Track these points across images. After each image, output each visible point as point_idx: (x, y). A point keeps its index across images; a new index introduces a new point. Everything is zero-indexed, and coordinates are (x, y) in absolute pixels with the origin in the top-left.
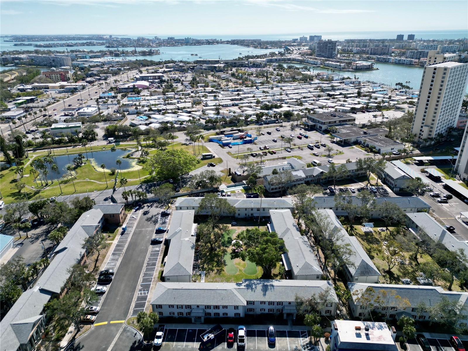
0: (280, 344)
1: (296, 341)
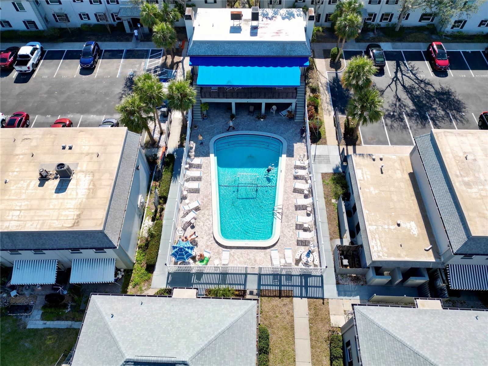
0: (104, 69)
1: (136, 64)
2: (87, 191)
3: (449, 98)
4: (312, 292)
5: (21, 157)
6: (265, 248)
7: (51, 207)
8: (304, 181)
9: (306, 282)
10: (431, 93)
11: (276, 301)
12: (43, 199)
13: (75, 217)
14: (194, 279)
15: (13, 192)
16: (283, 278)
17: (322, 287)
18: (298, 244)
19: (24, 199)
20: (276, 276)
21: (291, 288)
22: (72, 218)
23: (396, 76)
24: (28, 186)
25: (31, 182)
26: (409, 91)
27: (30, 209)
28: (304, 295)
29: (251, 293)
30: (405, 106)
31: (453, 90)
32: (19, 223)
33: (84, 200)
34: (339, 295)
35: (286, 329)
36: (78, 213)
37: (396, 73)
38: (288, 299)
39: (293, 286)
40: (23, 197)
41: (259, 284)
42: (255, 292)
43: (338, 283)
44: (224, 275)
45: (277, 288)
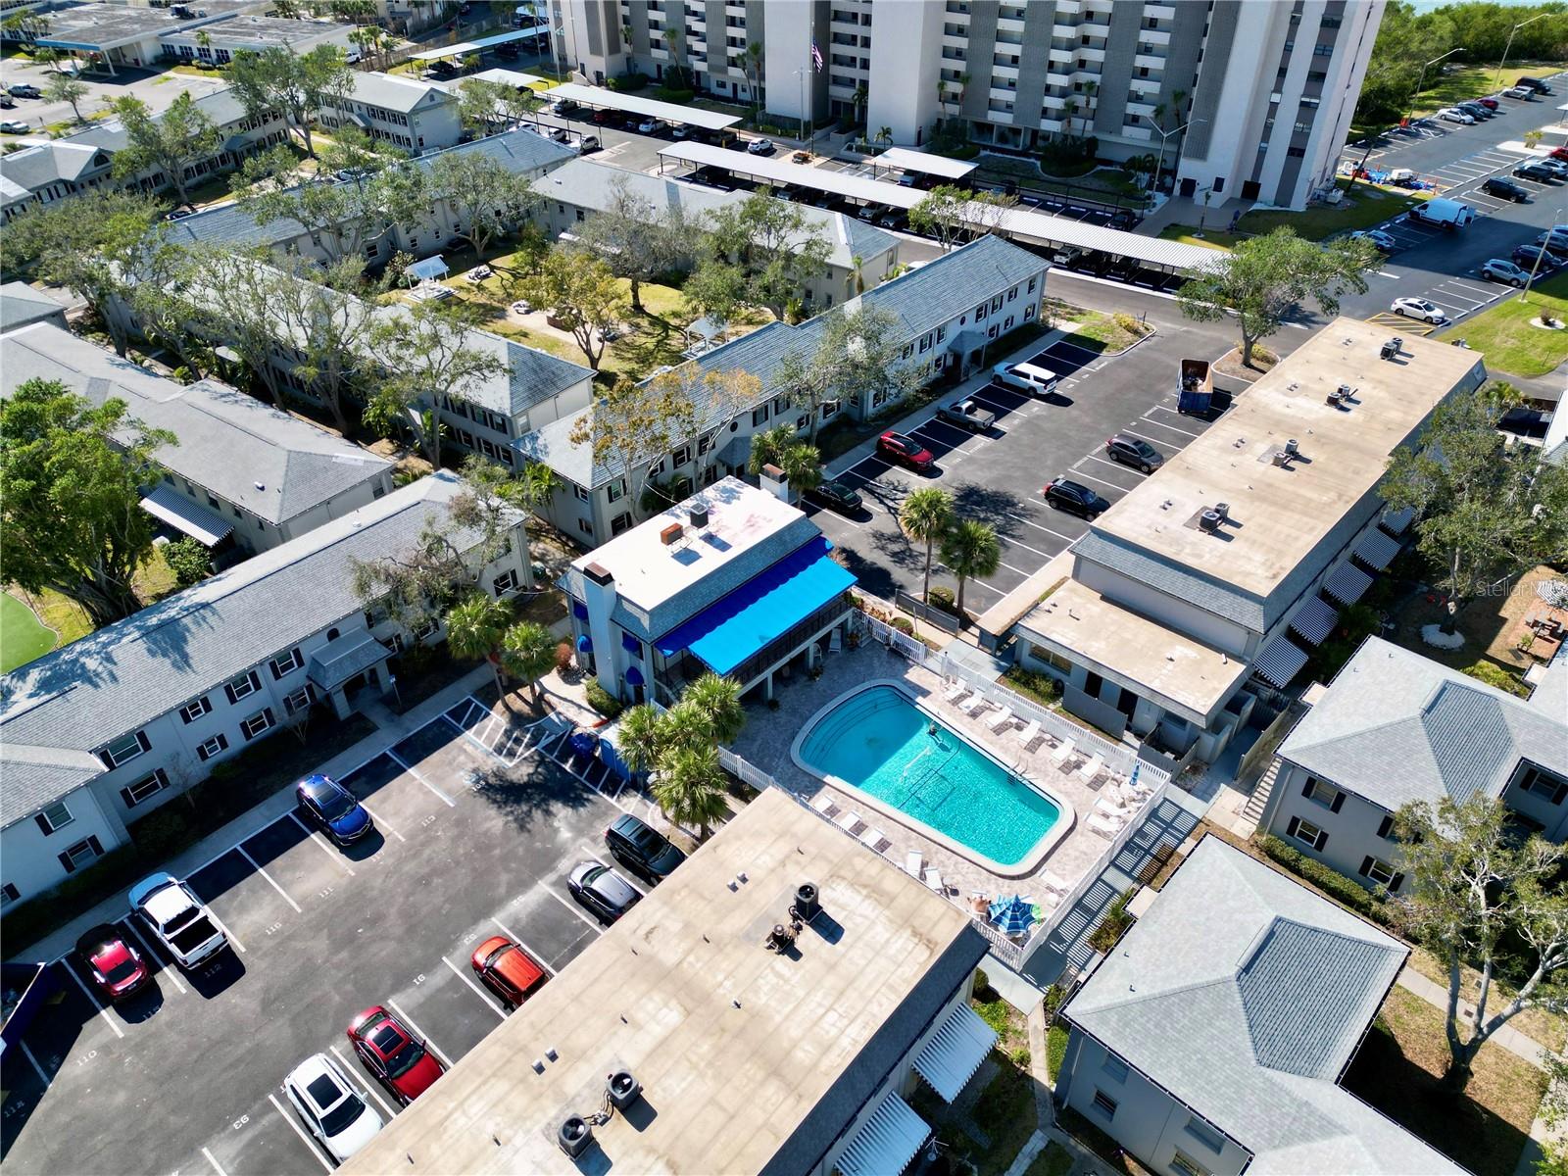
0: (396, 814)
1: (454, 759)
2: (867, 902)
3: (981, 496)
4: (1181, 825)
5: (691, 958)
6: (1072, 829)
7: (863, 962)
8: (987, 712)
9: (1162, 821)
10: (956, 503)
12: (832, 967)
13: (916, 940)
14: (1057, 948)
15: (773, 1003)
16: (1137, 840)
17: (1182, 810)
18: (1095, 789)
19: (808, 994)
20: (1128, 846)
21: (1159, 844)
22: (911, 946)
24: (779, 975)
25: (773, 969)
27: (842, 993)
28: (1181, 836)
31: (973, 484)
32: (859, 1021)
33: (887, 913)
34: (1207, 801)
36: (909, 932)
38: (1175, 857)
39: (1158, 839)
40: (801, 993)
41: (1128, 874)
43: (1189, 791)
44: (1079, 905)
45: (1148, 858)
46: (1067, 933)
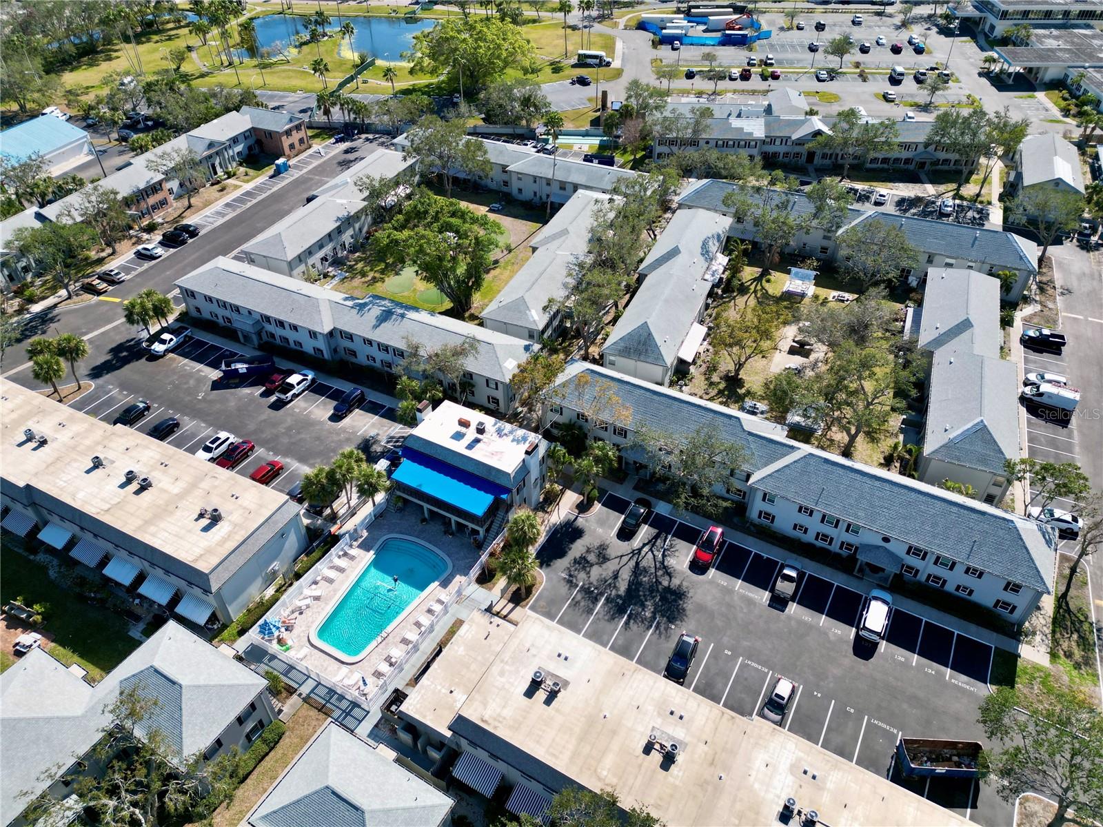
0: (353, 421)
1: (385, 426)
2: (221, 538)
3: (675, 601)
4: (349, 722)
5: (201, 491)
6: (343, 663)
7: (191, 540)
8: (432, 617)
9: (351, 710)
10: (660, 587)
11: (314, 713)
12: (190, 531)
13: (198, 555)
14: (266, 660)
15: (176, 517)
16: (336, 696)
17: (360, 722)
18: (373, 674)
19: (178, 526)
20: (331, 692)
21: (334, 708)
23: (640, 550)
24: (188, 517)
25: (191, 514)
26: (637, 571)
27: (176, 536)
28: (340, 720)
29: (300, 695)
30: (615, 587)
31: (689, 595)
32: (163, 543)
33: (214, 545)
35: (302, 739)
37: (644, 545)
38: (324, 716)
39: (338, 707)
40: (179, 524)
41: (312, 691)
42: (304, 695)
43: (376, 726)
44: (291, 668)
45: (324, 702)
46: (274, 663)
